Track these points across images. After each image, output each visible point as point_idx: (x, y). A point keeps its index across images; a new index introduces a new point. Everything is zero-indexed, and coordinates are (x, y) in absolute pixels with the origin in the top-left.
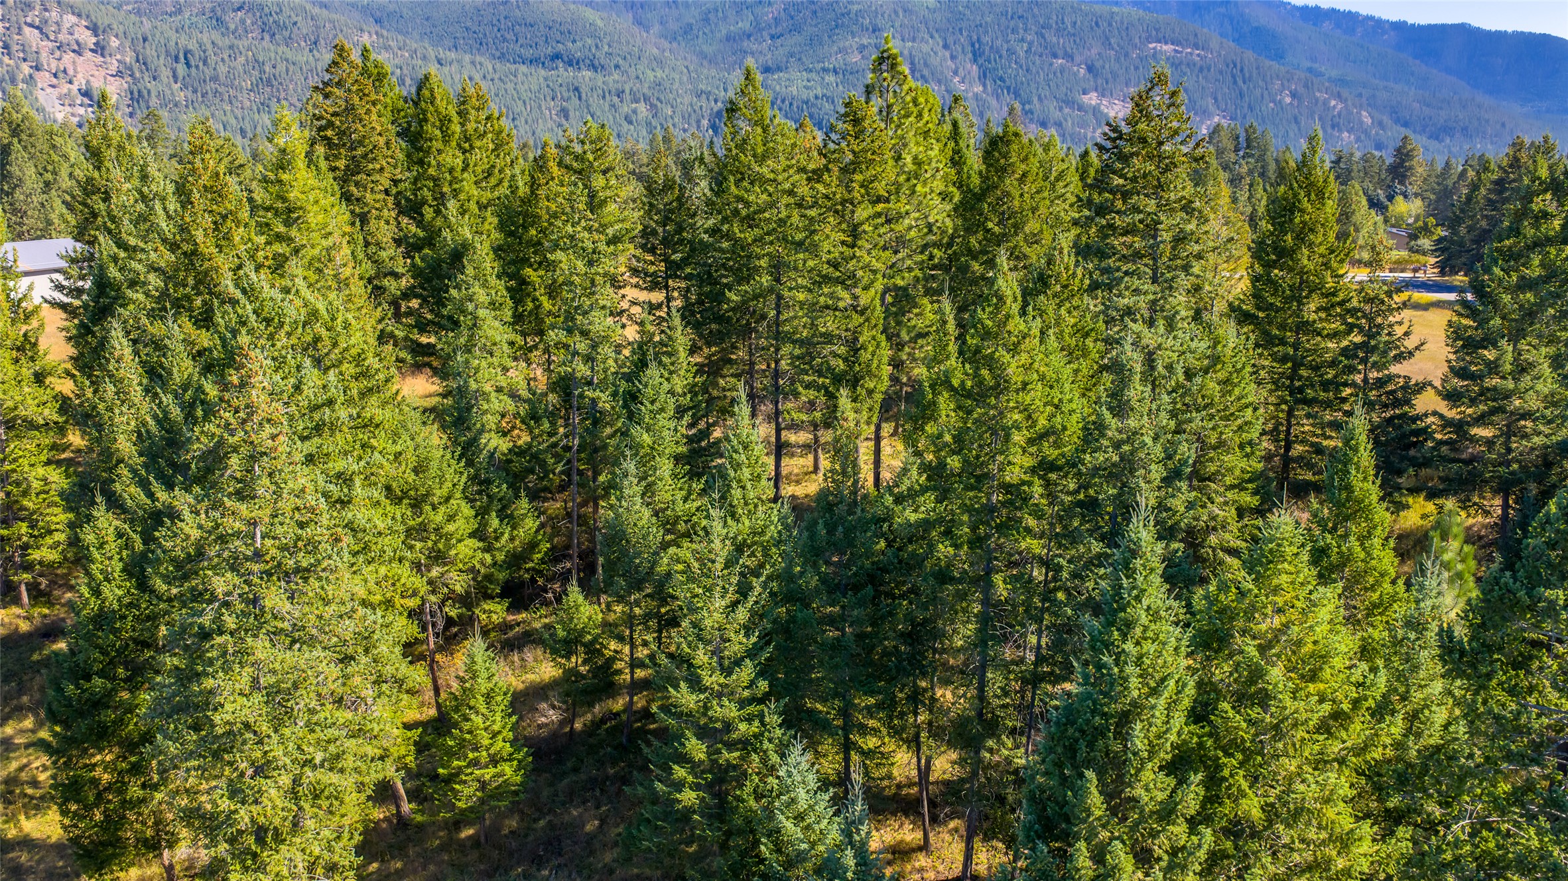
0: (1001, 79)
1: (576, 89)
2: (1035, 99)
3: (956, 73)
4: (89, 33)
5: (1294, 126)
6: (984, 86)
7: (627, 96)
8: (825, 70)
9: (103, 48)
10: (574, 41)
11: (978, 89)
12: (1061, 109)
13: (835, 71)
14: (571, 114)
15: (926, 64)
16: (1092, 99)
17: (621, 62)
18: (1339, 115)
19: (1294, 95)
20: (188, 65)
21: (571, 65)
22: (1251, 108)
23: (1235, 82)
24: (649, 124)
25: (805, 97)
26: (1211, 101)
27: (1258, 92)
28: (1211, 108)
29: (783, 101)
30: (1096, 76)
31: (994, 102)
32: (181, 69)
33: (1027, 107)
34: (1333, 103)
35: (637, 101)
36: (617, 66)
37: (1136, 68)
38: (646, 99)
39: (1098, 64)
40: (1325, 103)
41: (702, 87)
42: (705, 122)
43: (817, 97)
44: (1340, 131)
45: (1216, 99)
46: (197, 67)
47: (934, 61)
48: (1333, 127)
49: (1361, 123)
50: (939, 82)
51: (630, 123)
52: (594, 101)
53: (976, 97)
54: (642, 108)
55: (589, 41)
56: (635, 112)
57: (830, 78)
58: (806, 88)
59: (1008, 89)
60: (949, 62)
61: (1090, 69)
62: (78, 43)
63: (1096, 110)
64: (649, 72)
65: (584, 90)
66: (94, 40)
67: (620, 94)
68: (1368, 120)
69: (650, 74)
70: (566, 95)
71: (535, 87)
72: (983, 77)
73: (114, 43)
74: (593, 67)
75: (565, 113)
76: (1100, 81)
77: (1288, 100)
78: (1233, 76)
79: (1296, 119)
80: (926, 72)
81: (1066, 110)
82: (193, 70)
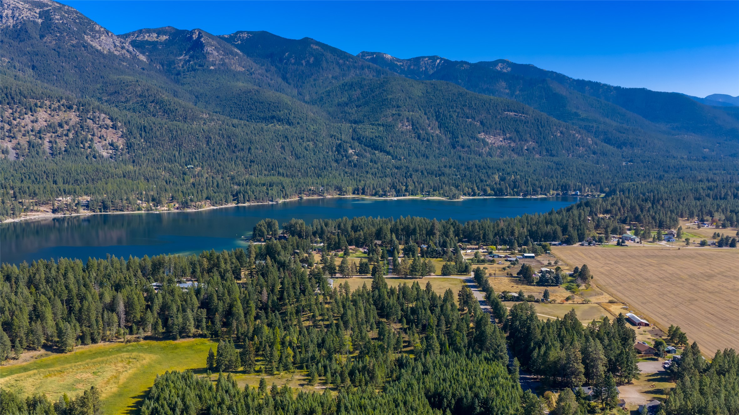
0: (447, 127)
1: (286, 137)
2: (460, 136)
3: (429, 125)
4: (109, 121)
5: (561, 145)
6: (440, 130)
7: (305, 140)
8: (379, 125)
9: (116, 127)
10: (280, 111)
11: (438, 132)
12: (470, 140)
13: (383, 125)
14: (286, 148)
15: (418, 123)
16: (482, 136)
17: (300, 121)
18: (579, 140)
19: (561, 133)
20: (145, 131)
21: (280, 121)
22: (544, 138)
23: (538, 128)
24: (314, 151)
25: (371, 137)
26: (528, 135)
27: (547, 131)
28: (529, 139)
29: (363, 138)
30: (483, 126)
31: (444, 137)
32: (143, 134)
33: (457, 140)
34: (577, 135)
35: (309, 141)
36: (298, 123)
37: (500, 123)
38: (313, 140)
39: (485, 121)
40: (574, 135)
41: (332, 133)
42: (334, 149)
43: (376, 137)
44: (579, 147)
45: (530, 135)
46: (149, 133)
47: (421, 121)
48: (576, 145)
49: (587, 142)
50: (423, 130)
51: (307, 150)
52: (294, 142)
53: (437, 135)
54: (311, 144)
55: (286, 111)
56: (308, 145)
57: (381, 128)
58: (372, 132)
59: (450, 131)
60: (427, 121)
61: (482, 123)
62: (106, 125)
63: (483, 141)
64: (311, 126)
65: (289, 137)
66: (112, 123)
67: (302, 138)
68: (590, 142)
69: (312, 127)
70: (282, 139)
71: (271, 137)
72: (440, 127)
73: (119, 124)
74: (290, 124)
75: (283, 147)
76: (485, 128)
77: (559, 135)
78: (538, 125)
79: (561, 142)
80: (418, 126)
81: (472, 141)
82: (148, 134)
